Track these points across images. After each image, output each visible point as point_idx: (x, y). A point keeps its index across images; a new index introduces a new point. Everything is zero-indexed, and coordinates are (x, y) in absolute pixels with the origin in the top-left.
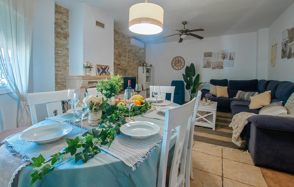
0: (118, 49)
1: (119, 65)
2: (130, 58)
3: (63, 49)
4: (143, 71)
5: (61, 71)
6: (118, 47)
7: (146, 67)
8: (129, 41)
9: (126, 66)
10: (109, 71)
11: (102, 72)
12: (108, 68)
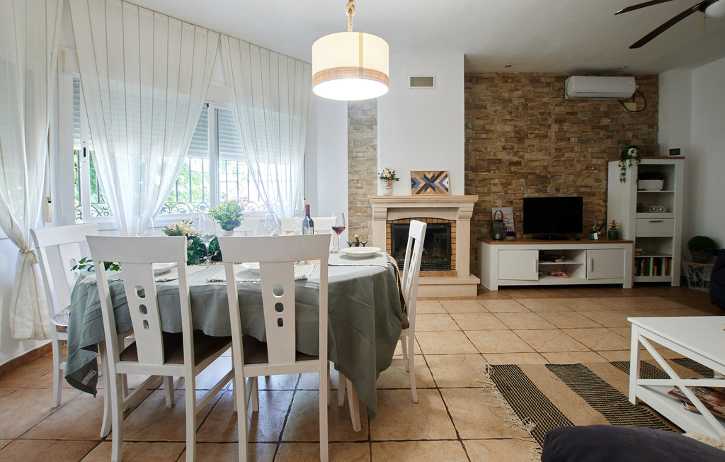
0: (512, 123)
1: (518, 163)
2: (569, 139)
3: (367, 148)
4: (624, 174)
5: (362, 188)
6: (513, 114)
7: (634, 162)
8: (560, 89)
9: (545, 164)
10: (445, 183)
11: (425, 188)
12: (444, 175)
